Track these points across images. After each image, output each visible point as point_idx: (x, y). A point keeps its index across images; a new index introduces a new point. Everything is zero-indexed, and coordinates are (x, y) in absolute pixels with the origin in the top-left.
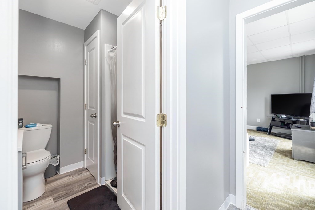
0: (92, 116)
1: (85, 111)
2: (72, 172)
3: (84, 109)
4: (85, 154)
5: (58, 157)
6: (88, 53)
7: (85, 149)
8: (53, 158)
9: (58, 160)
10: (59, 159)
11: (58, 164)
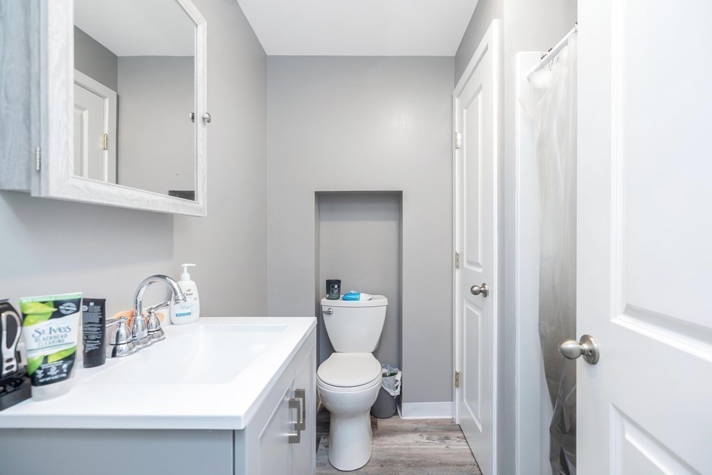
0: (475, 289)
1: (457, 273)
2: (427, 423)
3: (454, 266)
4: (457, 386)
5: (398, 377)
6: (465, 111)
7: (457, 374)
8: (390, 376)
9: (399, 383)
10: (401, 380)
11: (397, 392)
